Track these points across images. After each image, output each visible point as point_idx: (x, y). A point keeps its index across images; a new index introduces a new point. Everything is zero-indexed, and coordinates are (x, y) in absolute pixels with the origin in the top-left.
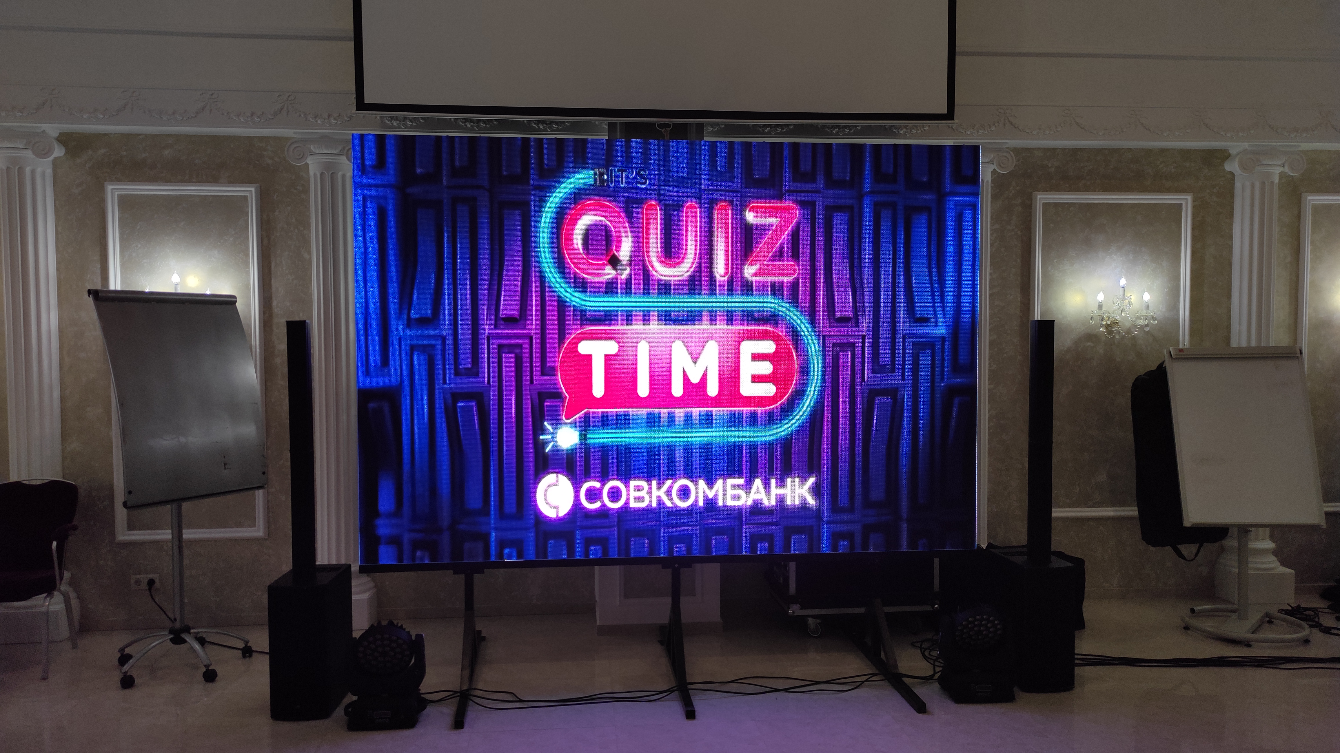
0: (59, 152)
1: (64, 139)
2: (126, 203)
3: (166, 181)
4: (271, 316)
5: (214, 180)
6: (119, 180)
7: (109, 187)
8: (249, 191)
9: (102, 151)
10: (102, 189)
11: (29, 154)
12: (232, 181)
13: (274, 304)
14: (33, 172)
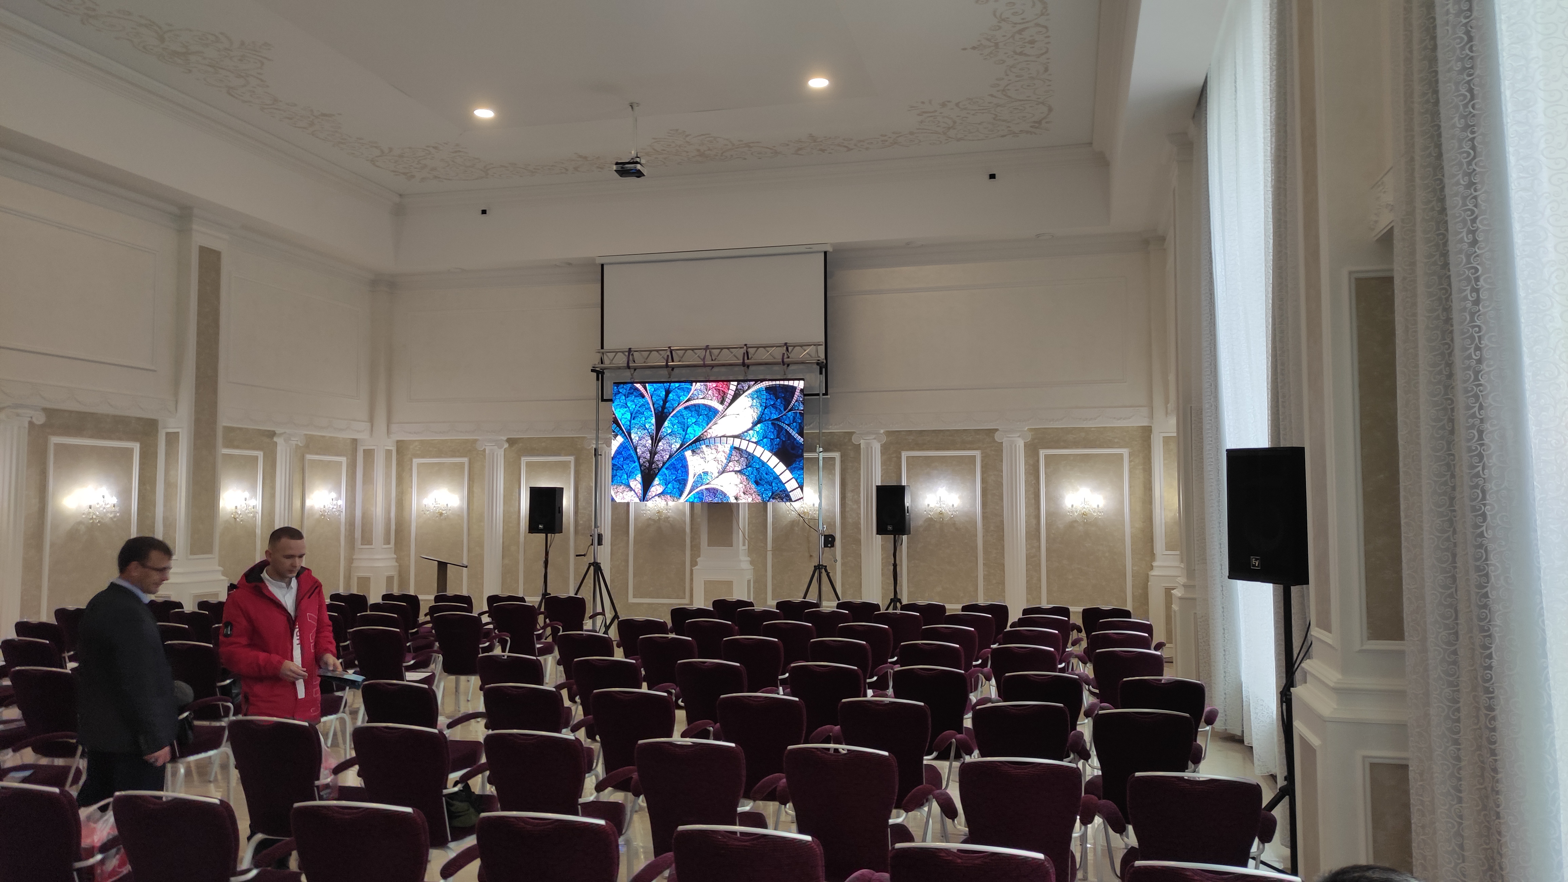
0: (506, 445)
1: (509, 441)
2: (528, 464)
3: (543, 455)
4: (578, 509)
5: (559, 455)
6: (526, 456)
7: (523, 459)
8: (571, 459)
9: (521, 444)
10: (520, 459)
11: (496, 447)
12: (566, 455)
13: (579, 504)
14: (497, 454)
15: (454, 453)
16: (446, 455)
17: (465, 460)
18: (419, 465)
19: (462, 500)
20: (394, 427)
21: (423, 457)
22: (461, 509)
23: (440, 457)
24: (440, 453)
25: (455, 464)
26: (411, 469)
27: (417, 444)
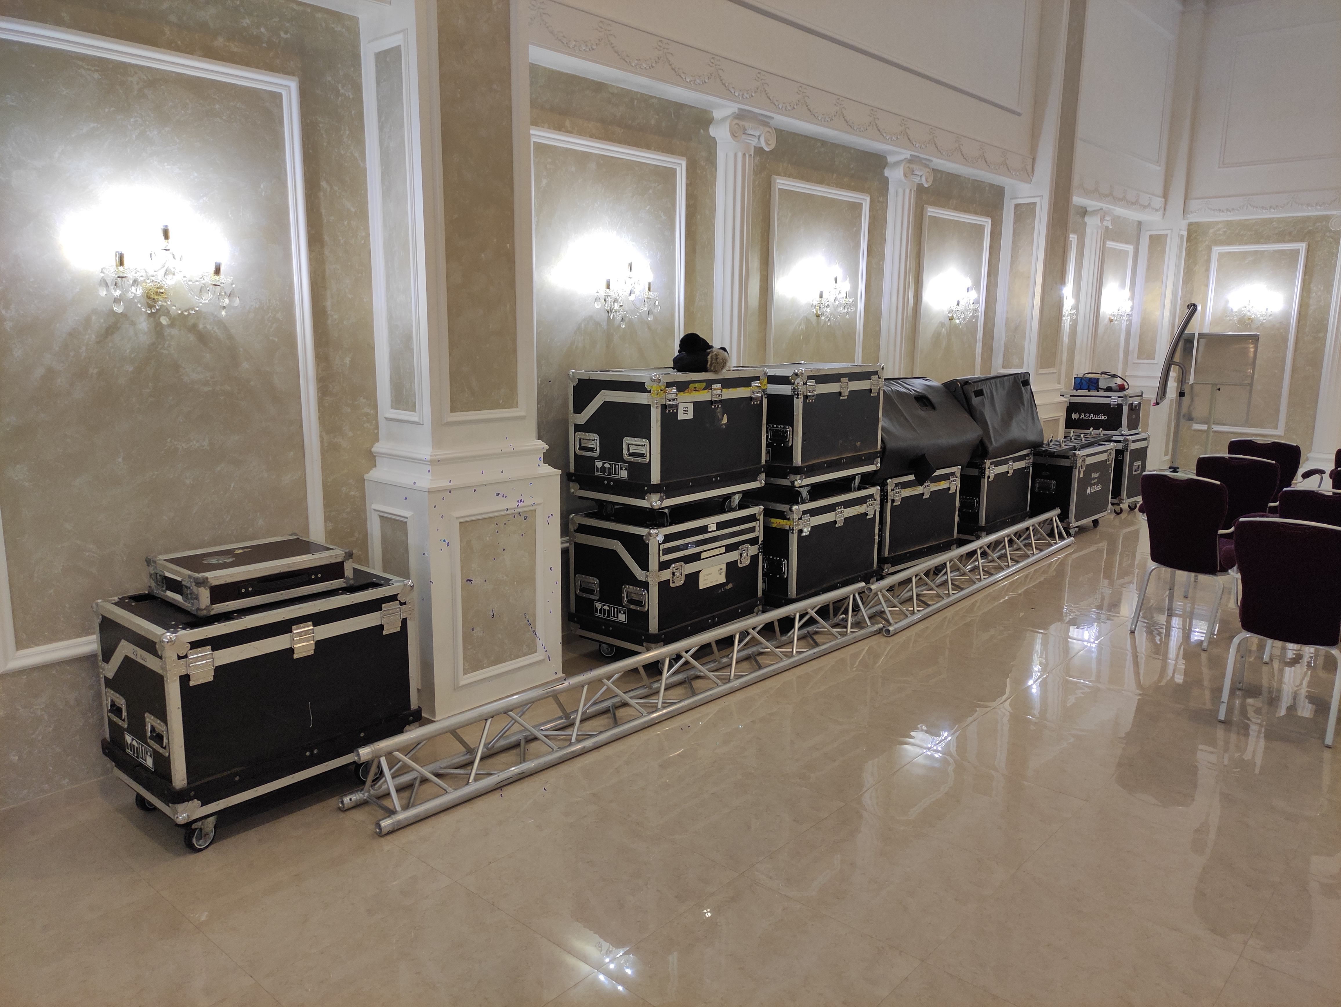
15: (1281, 237)
16: (1268, 240)
17: (1302, 247)
18: (1221, 255)
19: (1289, 301)
20: (1194, 204)
21: (1229, 244)
22: (1286, 315)
23: (1258, 242)
24: (1258, 238)
25: (1282, 252)
26: (1208, 261)
27: (1220, 226)
